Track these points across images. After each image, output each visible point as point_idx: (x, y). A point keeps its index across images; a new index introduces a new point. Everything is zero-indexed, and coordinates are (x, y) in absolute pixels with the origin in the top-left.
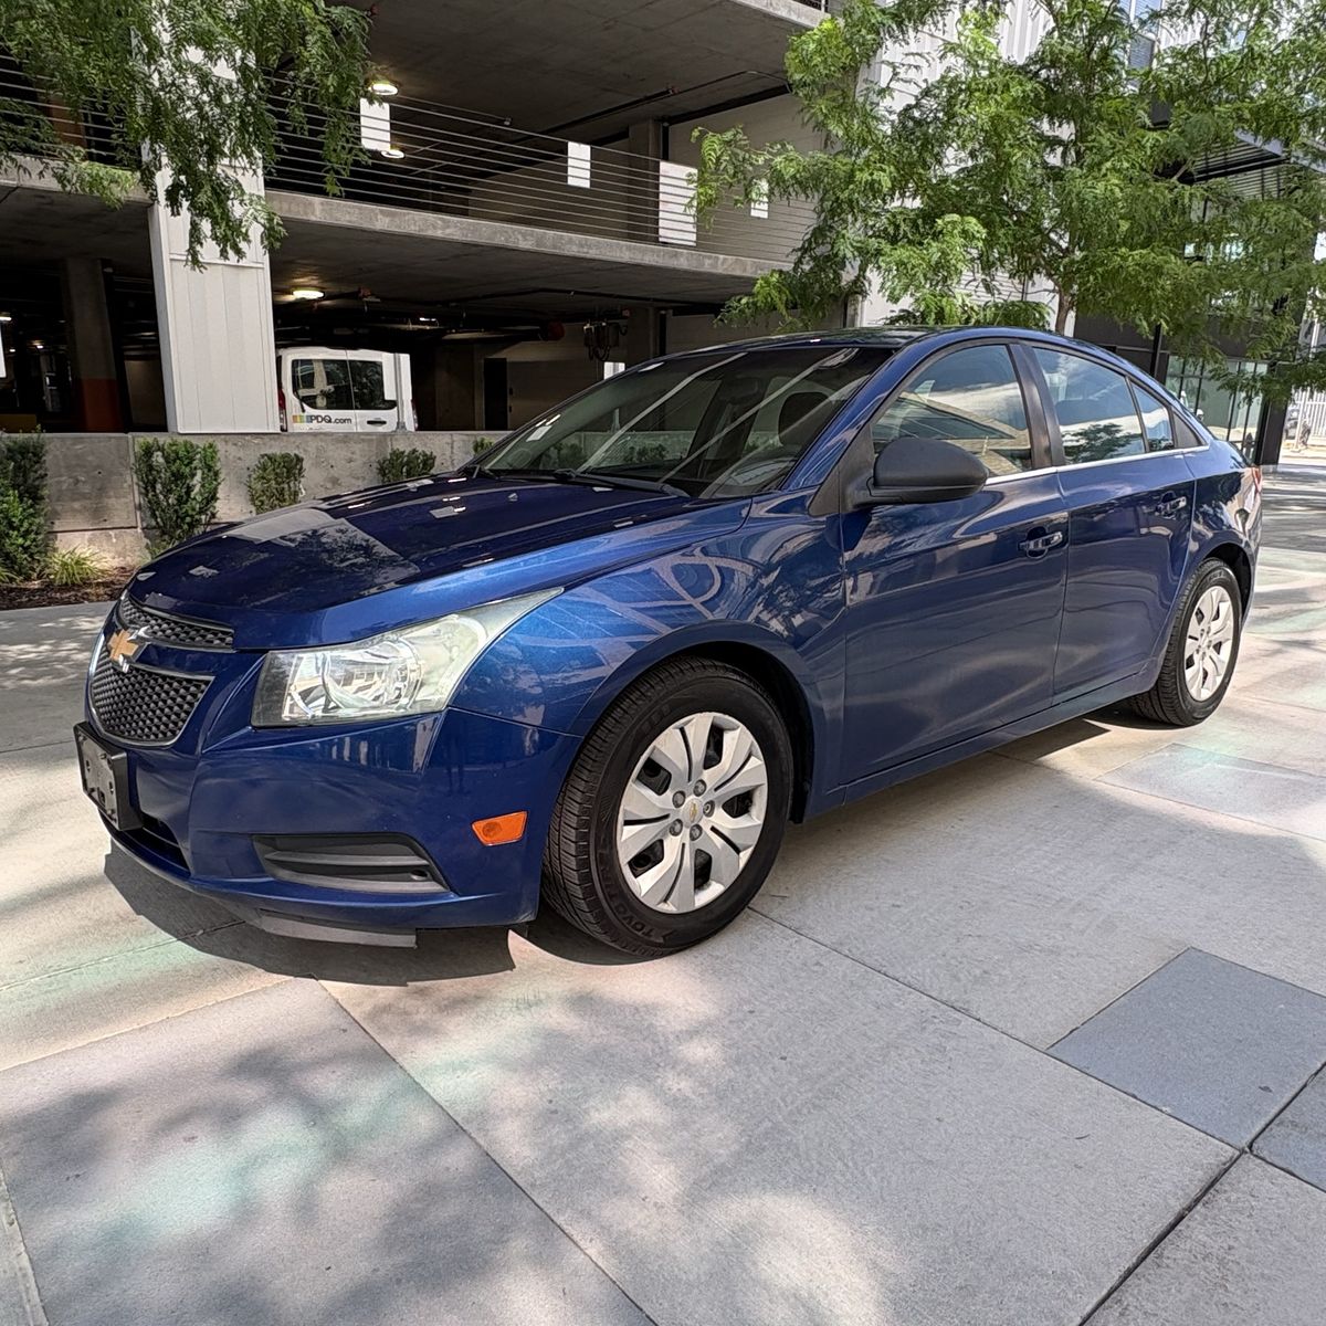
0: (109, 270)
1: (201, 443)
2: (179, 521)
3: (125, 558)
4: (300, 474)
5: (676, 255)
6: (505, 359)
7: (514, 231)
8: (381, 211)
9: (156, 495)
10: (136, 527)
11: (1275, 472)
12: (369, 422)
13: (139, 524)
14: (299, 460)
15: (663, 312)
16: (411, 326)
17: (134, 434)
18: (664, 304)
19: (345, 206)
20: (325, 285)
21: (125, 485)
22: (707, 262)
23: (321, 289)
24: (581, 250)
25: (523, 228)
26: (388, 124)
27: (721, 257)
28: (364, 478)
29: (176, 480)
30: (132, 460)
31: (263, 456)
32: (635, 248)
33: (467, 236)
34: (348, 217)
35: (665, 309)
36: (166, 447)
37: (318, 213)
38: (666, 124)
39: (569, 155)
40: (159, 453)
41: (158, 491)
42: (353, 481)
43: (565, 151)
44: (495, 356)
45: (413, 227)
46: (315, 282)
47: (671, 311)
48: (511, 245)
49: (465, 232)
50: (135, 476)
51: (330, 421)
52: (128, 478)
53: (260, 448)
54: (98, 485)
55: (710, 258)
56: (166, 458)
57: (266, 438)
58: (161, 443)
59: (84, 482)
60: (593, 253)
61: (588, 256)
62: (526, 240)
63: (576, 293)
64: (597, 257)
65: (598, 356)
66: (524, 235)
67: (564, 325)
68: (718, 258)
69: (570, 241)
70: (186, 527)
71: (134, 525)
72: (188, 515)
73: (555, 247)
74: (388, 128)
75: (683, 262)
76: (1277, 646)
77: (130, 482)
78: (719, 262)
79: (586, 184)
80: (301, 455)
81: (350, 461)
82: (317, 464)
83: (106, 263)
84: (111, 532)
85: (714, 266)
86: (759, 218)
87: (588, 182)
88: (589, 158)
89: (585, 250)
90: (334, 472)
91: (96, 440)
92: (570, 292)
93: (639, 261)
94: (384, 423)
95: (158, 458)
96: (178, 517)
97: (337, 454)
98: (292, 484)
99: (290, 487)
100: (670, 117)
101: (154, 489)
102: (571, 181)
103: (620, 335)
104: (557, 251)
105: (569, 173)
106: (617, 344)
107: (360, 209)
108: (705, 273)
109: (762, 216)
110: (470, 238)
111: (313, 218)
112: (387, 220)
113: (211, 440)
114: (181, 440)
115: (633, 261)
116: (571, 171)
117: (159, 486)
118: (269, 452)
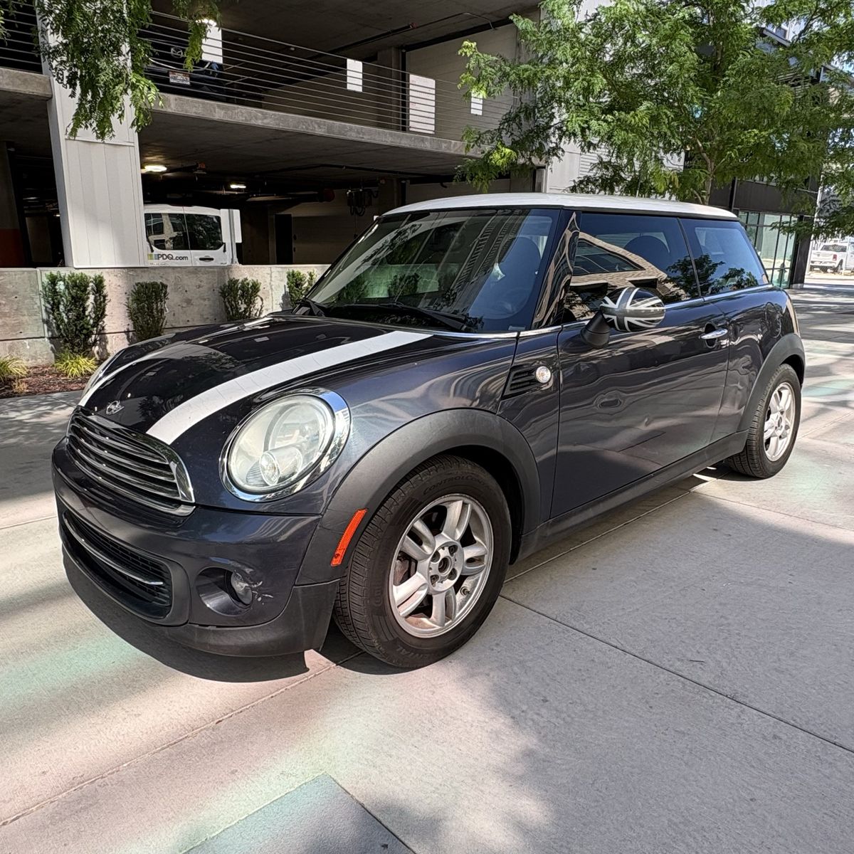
0: (12, 150)
1: (91, 275)
2: (77, 332)
3: (36, 360)
4: (165, 296)
5: (423, 140)
6: (290, 215)
7: (312, 121)
8: (219, 106)
9: (60, 314)
10: (44, 337)
11: (802, 289)
12: (201, 259)
13: (47, 335)
14: (165, 286)
15: (403, 182)
16: (225, 192)
17: (41, 268)
18: (405, 176)
19: (192, 101)
20: (169, 162)
21: (36, 306)
22: (444, 145)
23: (165, 165)
24: (358, 136)
25: (319, 120)
26: (221, 43)
27: (453, 141)
28: (209, 299)
29: (76, 302)
30: (41, 288)
31: (137, 284)
32: (395, 134)
33: (279, 125)
34: (194, 110)
35: (405, 179)
36: (66, 278)
37: (172, 106)
38: (404, 51)
39: (348, 68)
40: (62, 283)
41: (61, 311)
42: (202, 301)
43: (345, 65)
44: (283, 213)
45: (241, 118)
46: (160, 160)
47: (409, 181)
48: (310, 132)
49: (278, 122)
50: (42, 300)
51: (172, 258)
52: (38, 302)
53: (134, 279)
54: (15, 307)
55: (445, 142)
56: (67, 287)
57: (139, 271)
58: (62, 275)
59: (5, 305)
60: (366, 138)
61: (363, 140)
62: (321, 128)
63: (347, 167)
64: (369, 141)
65: (357, 213)
66: (319, 125)
67: (334, 190)
68: (451, 142)
69: (351, 129)
70: (83, 336)
71: (43, 336)
72: (85, 328)
73: (340, 133)
74: (221, 46)
75: (428, 146)
76: (822, 406)
77: (39, 304)
78: (452, 146)
79: (360, 89)
80: (165, 283)
81: (199, 286)
82: (176, 290)
83: (10, 144)
84: (25, 341)
85: (448, 148)
86: (476, 115)
87: (361, 88)
88: (361, 71)
89: (361, 136)
90: (189, 295)
91: (13, 273)
92: (343, 167)
93: (398, 144)
94: (212, 259)
95: (61, 286)
96: (76, 329)
97: (190, 282)
98: (159, 305)
99: (157, 307)
100: (407, 46)
101: (58, 308)
102: (349, 87)
103: (373, 198)
104: (342, 137)
105: (348, 81)
106: (370, 203)
107: (203, 104)
108: (442, 153)
109: (478, 114)
110: (281, 126)
111: (169, 110)
112: (223, 112)
113: (98, 273)
114: (78, 272)
115: (394, 144)
116: (349, 80)
117: (61, 307)
118: (141, 281)
